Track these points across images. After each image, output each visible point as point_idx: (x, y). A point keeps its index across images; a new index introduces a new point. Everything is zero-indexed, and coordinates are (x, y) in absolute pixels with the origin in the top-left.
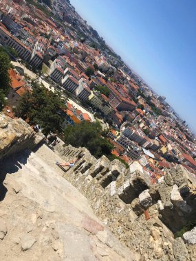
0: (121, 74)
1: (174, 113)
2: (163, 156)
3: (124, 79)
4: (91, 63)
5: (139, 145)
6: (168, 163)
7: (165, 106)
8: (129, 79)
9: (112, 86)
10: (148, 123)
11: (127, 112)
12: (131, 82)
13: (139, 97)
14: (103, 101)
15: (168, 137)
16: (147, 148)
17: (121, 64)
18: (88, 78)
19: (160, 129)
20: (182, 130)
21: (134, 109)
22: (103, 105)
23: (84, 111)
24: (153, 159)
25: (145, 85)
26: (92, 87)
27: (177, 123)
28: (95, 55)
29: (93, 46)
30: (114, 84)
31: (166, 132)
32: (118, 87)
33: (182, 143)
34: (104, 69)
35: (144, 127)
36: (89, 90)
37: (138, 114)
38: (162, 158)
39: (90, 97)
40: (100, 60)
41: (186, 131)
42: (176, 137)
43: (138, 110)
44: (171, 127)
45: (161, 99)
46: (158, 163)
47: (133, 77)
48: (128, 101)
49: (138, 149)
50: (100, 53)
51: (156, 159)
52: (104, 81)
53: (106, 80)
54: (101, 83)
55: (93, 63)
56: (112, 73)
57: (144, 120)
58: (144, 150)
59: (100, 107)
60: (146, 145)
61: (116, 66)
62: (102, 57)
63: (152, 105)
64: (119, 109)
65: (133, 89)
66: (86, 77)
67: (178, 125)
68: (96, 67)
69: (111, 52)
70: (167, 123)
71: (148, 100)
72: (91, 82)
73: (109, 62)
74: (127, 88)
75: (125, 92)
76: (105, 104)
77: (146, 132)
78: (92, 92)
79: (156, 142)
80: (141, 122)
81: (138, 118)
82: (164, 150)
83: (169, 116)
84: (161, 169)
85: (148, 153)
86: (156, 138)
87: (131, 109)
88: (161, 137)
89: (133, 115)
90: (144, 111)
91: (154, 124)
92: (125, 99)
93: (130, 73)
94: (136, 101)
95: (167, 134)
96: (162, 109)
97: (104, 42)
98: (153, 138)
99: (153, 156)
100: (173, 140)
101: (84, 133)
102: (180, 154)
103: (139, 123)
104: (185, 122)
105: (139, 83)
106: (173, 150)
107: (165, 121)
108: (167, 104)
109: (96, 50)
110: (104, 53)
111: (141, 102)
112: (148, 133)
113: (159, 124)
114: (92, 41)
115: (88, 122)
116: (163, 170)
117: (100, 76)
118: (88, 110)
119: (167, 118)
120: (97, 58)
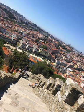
0: (50, 39)
1: (76, 50)
2: (76, 69)
3: (51, 41)
4: (36, 37)
5: (65, 67)
6: (79, 72)
7: (72, 48)
8: (53, 40)
9: (47, 45)
10: (66, 57)
11: (56, 54)
12: (55, 41)
13: (59, 47)
14: (45, 52)
15: (76, 61)
16: (68, 68)
17: (49, 35)
18: (37, 44)
19: (72, 58)
20: (81, 56)
21: (59, 52)
22: (45, 53)
23: (38, 58)
24: (72, 72)
25: (61, 41)
26: (39, 47)
27: (78, 54)
28: (37, 34)
29: (36, 31)
30: (48, 44)
31: (74, 59)
32: (50, 45)
33: (83, 62)
34: (42, 38)
35: (65, 59)
36: (38, 48)
37: (61, 54)
38: (76, 70)
39: (39, 51)
40: (40, 35)
41: (83, 56)
42: (80, 60)
43: (60, 52)
44: (76, 56)
45: (69, 45)
46: (74, 73)
47: (55, 39)
48: (55, 49)
49: (65, 69)
50: (39, 33)
51: (74, 71)
52: (43, 44)
53: (44, 43)
54: (42, 45)
55: (38, 37)
56: (46, 39)
57: (64, 55)
58: (67, 68)
59: (44, 54)
60: (67, 66)
61: (47, 37)
62: (40, 34)
63: (66, 49)
64: (53, 53)
65: (56, 44)
66: (36, 43)
67: (79, 55)
68: (39, 39)
69: (44, 31)
70: (74, 55)
71: (64, 47)
72: (38, 45)
73: (44, 35)
74: (54, 44)
75: (53, 46)
76: (46, 53)
77: (66, 61)
78: (39, 49)
79: (71, 64)
80: (63, 57)
81: (61, 56)
82: (76, 67)
83: (74, 52)
84: (77, 75)
85: (69, 69)
86: (71, 62)
87: (57, 52)
88: (73, 61)
89: (59, 54)
90: (63, 52)
91: (69, 56)
92: (54, 49)
93: (54, 38)
94: (59, 49)
95: (75, 59)
96: (70, 50)
97: (40, 28)
98: (70, 63)
99: (72, 70)
100: (79, 62)
101: (40, 67)
102: (83, 67)
103: (62, 57)
104: (81, 53)
105: (58, 41)
106: (80, 66)
107: (73, 54)
108: (72, 47)
109: (38, 32)
110: (41, 32)
111: (61, 48)
112: (67, 61)
113: (71, 56)
114: (35, 29)
115: (41, 62)
116: (78, 75)
117: (41, 42)
118: (40, 57)
119: (74, 53)
120: (39, 35)
